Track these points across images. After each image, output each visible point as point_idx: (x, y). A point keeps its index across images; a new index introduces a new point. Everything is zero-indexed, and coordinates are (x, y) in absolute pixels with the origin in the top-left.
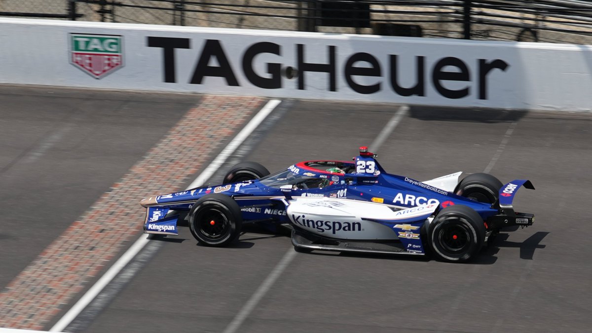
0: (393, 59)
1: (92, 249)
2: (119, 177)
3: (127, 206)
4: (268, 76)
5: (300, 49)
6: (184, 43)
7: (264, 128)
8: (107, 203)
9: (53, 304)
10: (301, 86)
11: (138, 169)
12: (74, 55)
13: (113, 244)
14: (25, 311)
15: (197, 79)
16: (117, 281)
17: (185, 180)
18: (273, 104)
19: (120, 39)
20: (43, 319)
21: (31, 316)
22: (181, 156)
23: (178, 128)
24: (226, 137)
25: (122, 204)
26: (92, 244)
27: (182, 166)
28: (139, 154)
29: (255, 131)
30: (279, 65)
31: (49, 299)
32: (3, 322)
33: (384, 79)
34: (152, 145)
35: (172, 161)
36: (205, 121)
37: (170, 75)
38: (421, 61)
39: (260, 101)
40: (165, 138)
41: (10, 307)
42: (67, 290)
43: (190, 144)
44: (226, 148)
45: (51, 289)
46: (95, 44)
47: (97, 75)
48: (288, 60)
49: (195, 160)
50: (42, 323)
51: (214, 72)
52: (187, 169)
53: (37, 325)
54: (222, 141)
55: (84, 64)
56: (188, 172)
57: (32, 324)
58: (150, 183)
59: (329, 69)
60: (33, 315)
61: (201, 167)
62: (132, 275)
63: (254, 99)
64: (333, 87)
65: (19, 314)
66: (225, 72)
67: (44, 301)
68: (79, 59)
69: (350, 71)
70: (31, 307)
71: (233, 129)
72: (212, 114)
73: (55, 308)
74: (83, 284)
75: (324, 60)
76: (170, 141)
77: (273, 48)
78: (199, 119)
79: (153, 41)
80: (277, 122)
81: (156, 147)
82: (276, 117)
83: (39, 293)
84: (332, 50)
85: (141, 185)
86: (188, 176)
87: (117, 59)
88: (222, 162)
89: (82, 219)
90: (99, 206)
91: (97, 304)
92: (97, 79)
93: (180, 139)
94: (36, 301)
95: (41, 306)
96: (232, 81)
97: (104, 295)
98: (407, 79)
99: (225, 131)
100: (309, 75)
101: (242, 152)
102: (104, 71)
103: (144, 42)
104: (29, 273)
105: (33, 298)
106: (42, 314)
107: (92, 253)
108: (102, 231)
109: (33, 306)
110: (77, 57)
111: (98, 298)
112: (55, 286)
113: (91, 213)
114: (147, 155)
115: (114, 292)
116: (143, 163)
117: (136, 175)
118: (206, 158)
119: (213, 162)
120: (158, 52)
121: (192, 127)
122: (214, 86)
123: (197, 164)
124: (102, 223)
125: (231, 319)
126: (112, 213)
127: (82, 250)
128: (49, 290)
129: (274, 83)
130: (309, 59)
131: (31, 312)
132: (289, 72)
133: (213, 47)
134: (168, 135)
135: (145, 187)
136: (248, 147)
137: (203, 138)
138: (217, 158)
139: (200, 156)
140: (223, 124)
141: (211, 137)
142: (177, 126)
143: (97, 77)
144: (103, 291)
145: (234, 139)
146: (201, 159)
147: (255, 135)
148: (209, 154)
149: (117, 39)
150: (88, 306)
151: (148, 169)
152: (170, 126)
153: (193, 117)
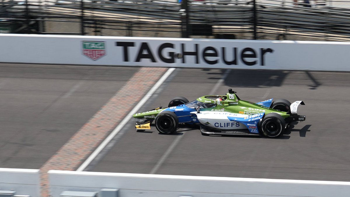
0: (223, 49)
2: (105, 104)
3: (109, 116)
4: (168, 58)
5: (183, 45)
6: (132, 44)
7: (168, 80)
8: (100, 115)
9: (78, 159)
10: (183, 62)
11: (114, 99)
12: (83, 51)
13: (103, 133)
14: (66, 163)
15: (138, 60)
16: (106, 148)
17: (134, 104)
18: (171, 70)
19: (104, 43)
20: (74, 166)
21: (68, 165)
22: (131, 93)
24: (151, 85)
25: (106, 115)
26: (94, 133)
27: (132, 98)
28: (113, 93)
30: (173, 53)
31: (76, 157)
33: (219, 58)
34: (119, 88)
35: (128, 96)
37: (126, 59)
38: (235, 50)
40: (124, 86)
41: (58, 161)
42: (84, 153)
44: (152, 89)
46: (93, 46)
48: (177, 50)
50: (74, 168)
51: (145, 57)
52: (135, 99)
55: (88, 54)
57: (69, 168)
58: (119, 105)
59: (195, 54)
61: (141, 98)
62: (112, 146)
64: (197, 62)
65: (63, 164)
66: (150, 56)
67: (74, 158)
68: (86, 52)
69: (205, 55)
70: (68, 161)
71: (154, 81)
73: (78, 161)
74: (90, 150)
75: (193, 50)
76: (127, 87)
77: (170, 45)
79: (119, 44)
80: (174, 77)
81: (121, 90)
82: (173, 75)
83: (71, 154)
84: (197, 46)
85: (115, 106)
86: (136, 102)
87: (103, 52)
88: (151, 95)
89: (89, 122)
90: (97, 116)
91: (98, 159)
93: (131, 86)
94: (71, 158)
95: (73, 160)
96: (154, 60)
97: (100, 155)
98: (230, 58)
99: (151, 82)
100: (187, 57)
101: (159, 91)
102: (98, 57)
103: (114, 44)
104: (66, 146)
105: (68, 157)
106: (73, 164)
107: (95, 136)
111: (98, 156)
112: (78, 151)
113: (93, 119)
114: (117, 93)
115: (104, 153)
116: (115, 97)
117: (112, 102)
118: (143, 94)
119: (146, 96)
120: (121, 48)
122: (146, 61)
123: (139, 96)
124: (98, 123)
125: (155, 164)
126: (102, 119)
127: (90, 136)
128: (76, 153)
129: (171, 61)
130: (187, 50)
131: (68, 163)
132: (178, 56)
133: (145, 46)
134: (126, 84)
135: (117, 107)
136: (162, 89)
138: (147, 94)
139: (140, 93)
140: (150, 79)
141: (145, 85)
142: (130, 80)
143: (95, 60)
144: (100, 153)
145: (155, 86)
147: (165, 83)
148: (144, 92)
149: (102, 43)
150: (93, 160)
151: (118, 99)
152: (127, 81)
153: (138, 76)
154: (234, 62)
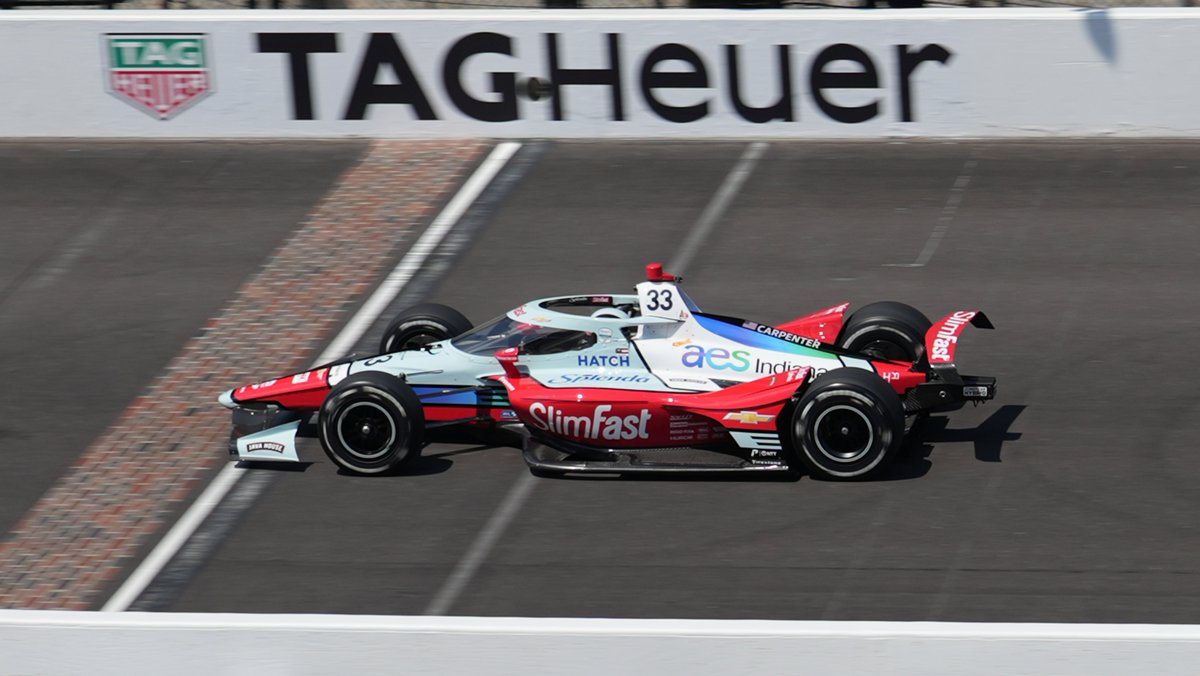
0: (732, 53)
1: (174, 447)
2: (218, 308)
3: (236, 363)
4: (493, 98)
5: (552, 41)
6: (327, 42)
7: (492, 198)
8: (197, 358)
9: (105, 558)
10: (557, 114)
11: (253, 289)
12: (116, 76)
13: (213, 438)
14: (52, 574)
15: (355, 109)
16: (227, 506)
17: (345, 305)
18: (505, 151)
19: (202, 40)
20: (87, 588)
21: (64, 584)
22: (333, 260)
23: (324, 207)
24: (419, 219)
25: (225, 358)
26: (174, 439)
27: (337, 279)
28: (253, 262)
29: (475, 204)
30: (511, 76)
31: (97, 549)
32: (11, 598)
33: (716, 92)
34: (279, 240)
35: (317, 270)
36: (375, 191)
37: (303, 107)
38: (784, 53)
39: (480, 148)
40: (301, 227)
41: (21, 569)
42: (131, 530)
43: (349, 236)
44: (420, 240)
45: (99, 530)
46: (155, 53)
47: (163, 111)
48: (529, 64)
49: (363, 267)
50: (87, 597)
51: (388, 95)
52: (348, 284)
53: (75, 600)
54: (412, 228)
55: (135, 92)
56: (351, 290)
57: (67, 600)
58: (278, 315)
59: (610, 76)
60: (67, 581)
61: (376, 279)
62: (256, 493)
63: (467, 142)
64: (618, 114)
65: (41, 582)
66: (409, 92)
67: (87, 553)
68: (125, 82)
69: (650, 79)
70: (64, 567)
71: (433, 203)
72: (389, 175)
73: (109, 567)
74: (160, 517)
75: (598, 61)
76: (313, 232)
77: (499, 43)
78: (364, 188)
79: (268, 42)
80: (516, 186)
81: (285, 244)
82: (512, 176)
83: (76, 538)
84: (613, 41)
85: (260, 319)
86: (352, 297)
87: (199, 79)
88: (416, 268)
89: (150, 391)
90: (183, 366)
91: (192, 554)
92: (163, 119)
93: (330, 227)
94: (73, 554)
95: (82, 565)
96: (425, 111)
97: (203, 536)
98: (761, 91)
99: (417, 208)
100: (572, 93)
101: (453, 246)
102: (177, 104)
103: (248, 44)
104: (56, 500)
105: (65, 550)
106: (86, 579)
107: (176, 455)
108: (192, 412)
109: (66, 564)
110: (120, 79)
111: (193, 543)
112: (106, 523)
113: (167, 379)
114: (268, 262)
115: (221, 528)
116: (261, 277)
117: (250, 300)
118: (383, 262)
119: (398, 268)
120: (278, 61)
121: (351, 203)
123: (366, 273)
124: (190, 397)
126: (208, 378)
127: (155, 452)
128: (96, 533)
129: (505, 111)
130: (570, 61)
131: (63, 575)
132: (534, 90)
133: (383, 48)
134: (309, 220)
135: (270, 324)
136: (464, 236)
137: (374, 223)
138: (403, 260)
139: (371, 257)
140: (411, 195)
141: (390, 220)
142: (324, 202)
143: (164, 115)
144: (203, 526)
145: (435, 223)
146: (375, 264)
147: (476, 212)
148: (390, 254)
149: (196, 42)
150: (175, 559)
151: (273, 288)
152: (310, 204)
154: (783, 110)
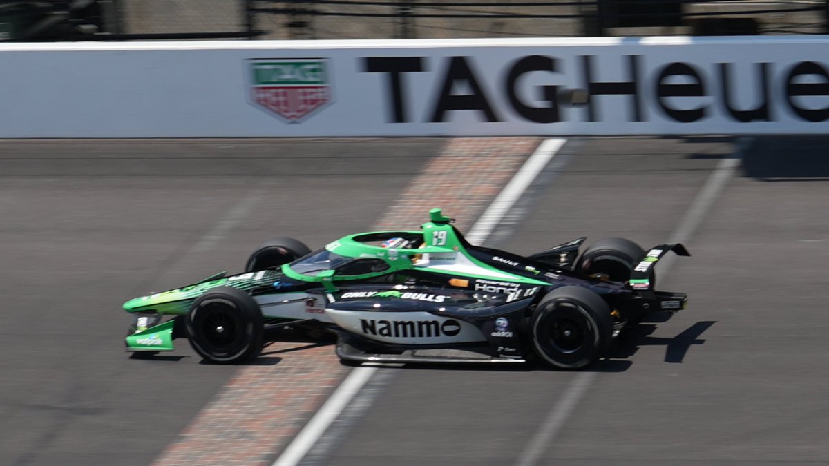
0: (724, 70)
1: (303, 371)
4: (539, 104)
5: (587, 62)
6: (415, 63)
10: (592, 116)
12: (255, 91)
15: (438, 115)
18: (552, 146)
19: (323, 63)
23: (413, 188)
24: (486, 197)
30: (555, 88)
33: (711, 100)
37: (399, 112)
38: (764, 70)
40: (396, 204)
42: (270, 433)
44: (487, 213)
45: (246, 433)
46: (288, 74)
48: (568, 79)
51: (463, 103)
54: (481, 203)
59: (630, 88)
62: (368, 405)
64: (638, 116)
66: (478, 102)
68: (262, 95)
69: (664, 90)
71: (496, 185)
72: (463, 164)
74: (293, 423)
75: (621, 77)
76: (406, 207)
77: (545, 63)
79: (374, 64)
80: (561, 171)
81: (384, 217)
82: (559, 164)
84: (634, 62)
88: (487, 234)
96: (491, 116)
98: (746, 99)
99: (486, 189)
100: (602, 100)
101: (515, 217)
104: (213, 412)
110: (258, 93)
120: (378, 80)
122: (464, 120)
128: (244, 435)
129: (551, 114)
130: (601, 77)
132: (570, 97)
134: (400, 199)
136: (523, 209)
140: (480, 179)
142: (414, 185)
143: (294, 119)
145: (498, 200)
152: (404, 186)
154: (762, 113)
